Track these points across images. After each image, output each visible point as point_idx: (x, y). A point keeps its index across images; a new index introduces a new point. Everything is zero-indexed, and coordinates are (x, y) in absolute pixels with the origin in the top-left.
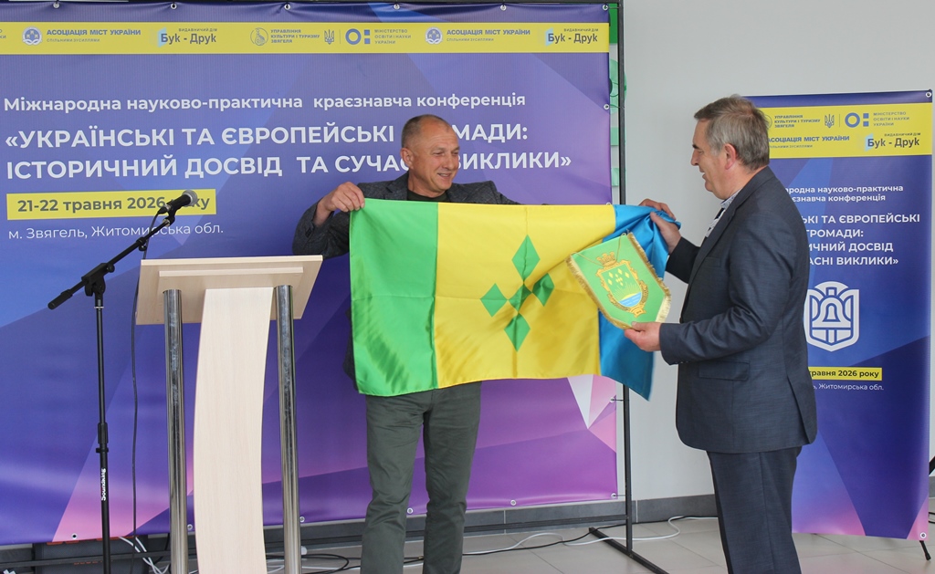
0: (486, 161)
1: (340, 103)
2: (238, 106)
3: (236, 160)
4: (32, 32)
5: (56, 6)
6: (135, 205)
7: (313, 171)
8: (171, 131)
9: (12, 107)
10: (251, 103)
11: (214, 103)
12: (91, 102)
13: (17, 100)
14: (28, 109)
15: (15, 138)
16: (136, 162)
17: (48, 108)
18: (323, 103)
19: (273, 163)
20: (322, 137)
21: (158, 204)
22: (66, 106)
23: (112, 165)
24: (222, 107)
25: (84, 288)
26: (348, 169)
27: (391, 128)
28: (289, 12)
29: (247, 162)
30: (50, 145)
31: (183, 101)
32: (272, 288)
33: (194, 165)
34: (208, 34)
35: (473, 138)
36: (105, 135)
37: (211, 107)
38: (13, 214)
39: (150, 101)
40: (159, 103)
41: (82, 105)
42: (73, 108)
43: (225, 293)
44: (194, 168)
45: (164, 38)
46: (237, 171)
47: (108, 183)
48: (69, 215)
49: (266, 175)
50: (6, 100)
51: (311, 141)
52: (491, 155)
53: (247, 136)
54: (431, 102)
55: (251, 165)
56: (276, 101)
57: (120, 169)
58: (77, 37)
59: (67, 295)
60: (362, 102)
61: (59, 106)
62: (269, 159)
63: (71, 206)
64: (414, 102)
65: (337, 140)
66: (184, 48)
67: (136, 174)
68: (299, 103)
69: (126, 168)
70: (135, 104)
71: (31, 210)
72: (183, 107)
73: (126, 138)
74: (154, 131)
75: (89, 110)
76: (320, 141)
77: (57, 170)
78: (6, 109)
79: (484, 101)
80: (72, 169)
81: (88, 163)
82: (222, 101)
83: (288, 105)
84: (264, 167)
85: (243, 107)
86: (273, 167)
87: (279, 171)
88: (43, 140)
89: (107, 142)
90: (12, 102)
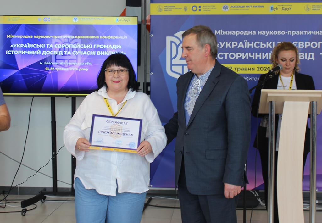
4: (225, 7)
6: (259, 69)
8: (274, 43)
9: (218, 33)
10: (304, 33)
11: (290, 33)
12: (245, 32)
13: (219, 31)
14: (223, 34)
16: (260, 54)
17: (230, 34)
19: (311, 55)
21: (268, 69)
22: (236, 33)
23: (252, 55)
24: (293, 34)
29: (302, 55)
30: (230, 47)
31: (278, 32)
32: (309, 102)
34: (288, 7)
36: (250, 44)
37: (288, 34)
39: (266, 32)
40: (270, 32)
41: (242, 33)
42: (239, 34)
43: (291, 103)
47: (250, 61)
50: (216, 31)
53: (302, 45)
56: (313, 32)
57: (255, 56)
58: (241, 8)
61: (234, 33)
62: (310, 54)
63: (237, 69)
66: (279, 12)
67: (260, 58)
68: (321, 33)
69: (257, 56)
70: (261, 33)
72: (278, 34)
73: (257, 45)
74: (267, 43)
75: (244, 35)
77: (232, 56)
80: (237, 56)
81: (243, 54)
82: (293, 32)
83: (317, 34)
84: (308, 57)
85: (301, 34)
86: (311, 57)
87: (313, 58)
88: (228, 45)
89: (250, 46)
90: (218, 31)
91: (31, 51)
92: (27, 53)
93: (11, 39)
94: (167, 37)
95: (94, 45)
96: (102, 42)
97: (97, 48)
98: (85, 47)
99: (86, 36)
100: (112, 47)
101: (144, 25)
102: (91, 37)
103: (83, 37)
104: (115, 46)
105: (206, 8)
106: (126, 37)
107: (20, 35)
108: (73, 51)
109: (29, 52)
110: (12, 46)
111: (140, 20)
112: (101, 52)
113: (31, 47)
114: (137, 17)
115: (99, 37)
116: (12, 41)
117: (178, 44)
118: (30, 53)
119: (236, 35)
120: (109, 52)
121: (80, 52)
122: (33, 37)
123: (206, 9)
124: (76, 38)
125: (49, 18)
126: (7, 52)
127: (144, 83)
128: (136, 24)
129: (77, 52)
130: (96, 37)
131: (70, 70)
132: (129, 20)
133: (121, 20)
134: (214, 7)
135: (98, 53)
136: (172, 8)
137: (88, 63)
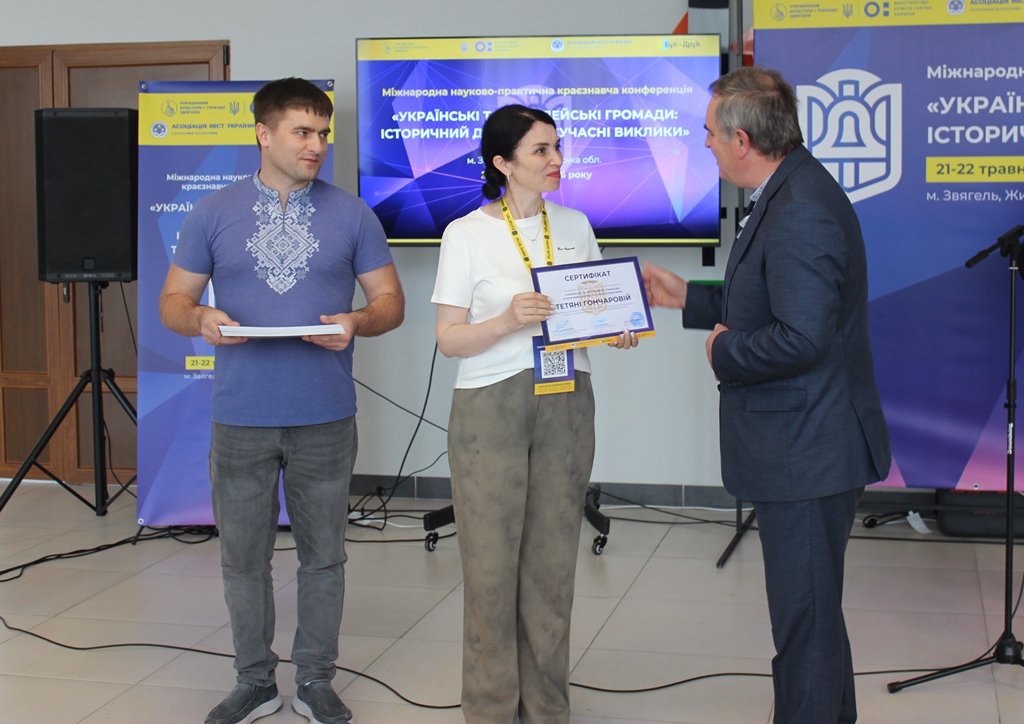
4: (956, 2)
9: (934, 75)
12: (1010, 69)
13: (939, 69)
14: (950, 76)
15: (936, 104)
17: (968, 76)
22: (985, 73)
25: (999, 250)
30: (969, 111)
38: (932, 176)
41: (1001, 72)
42: (992, 75)
48: (984, 178)
50: (930, 69)
58: (998, 6)
59: (983, 255)
61: (979, 73)
63: (986, 170)
71: (948, 172)
75: (1007, 77)
77: (974, 135)
78: (929, 76)
80: (989, 134)
81: (1004, 128)
88: (962, 105)
90: (934, 70)
91: (444, 131)
92: (433, 134)
93: (392, 98)
94: (799, 88)
95: (607, 112)
96: (625, 102)
97: (614, 118)
98: (583, 116)
99: (585, 89)
100: (654, 115)
101: (738, 55)
102: (598, 91)
103: (578, 91)
104: (662, 114)
105: (903, 9)
106: (690, 90)
107: (415, 89)
109: (439, 133)
110: (395, 118)
111: (726, 45)
112: (626, 129)
113: (444, 119)
114: (719, 35)
115: (620, 91)
116: (394, 104)
117: (827, 106)
118: (442, 133)
119: (986, 79)
120: (646, 129)
121: (570, 129)
122: (449, 92)
123: (903, 11)
124: (559, 94)
125: (490, 44)
126: (385, 134)
127: (737, 210)
128: (716, 53)
129: (561, 130)
130: (611, 91)
132: (698, 44)
133: (675, 45)
134: (925, 5)
135: (616, 132)
136: (810, 8)
137: (591, 158)
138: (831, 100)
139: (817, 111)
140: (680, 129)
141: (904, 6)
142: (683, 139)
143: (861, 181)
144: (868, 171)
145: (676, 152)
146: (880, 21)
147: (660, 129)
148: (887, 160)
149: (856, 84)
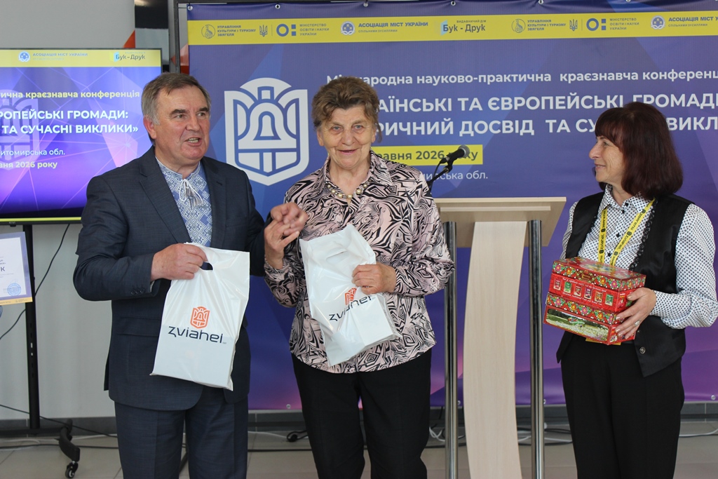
0: (698, 124)
1: (581, 77)
2: (501, 81)
3: (499, 123)
4: (348, 25)
5: (366, 5)
6: (422, 156)
7: (559, 131)
8: (450, 100)
10: (511, 78)
11: (482, 78)
12: (390, 78)
16: (423, 124)
18: (567, 77)
19: (527, 125)
20: (566, 105)
21: (439, 155)
22: (371, 81)
23: (405, 126)
24: (489, 81)
26: (586, 130)
27: (621, 97)
28: (542, 6)
29: (507, 124)
31: (459, 77)
32: (526, 223)
33: (467, 126)
34: (479, 25)
35: (688, 105)
36: (400, 103)
37: (480, 81)
39: (434, 77)
40: (441, 78)
41: (383, 81)
42: (377, 83)
43: (490, 224)
44: (467, 129)
45: (445, 28)
46: (499, 131)
47: (401, 139)
49: (521, 134)
51: (558, 107)
52: (702, 119)
53: (507, 104)
54: (654, 76)
55: (510, 126)
56: (531, 76)
57: (411, 129)
58: (381, 29)
60: (599, 76)
62: (524, 122)
64: (641, 76)
65: (577, 107)
66: (461, 35)
67: (423, 133)
68: (548, 78)
69: (415, 128)
70: (423, 80)
72: (459, 81)
73: (416, 105)
74: (437, 100)
75: (388, 84)
76: (564, 108)
79: (698, 75)
81: (387, 124)
82: (489, 76)
83: (539, 80)
84: (520, 128)
85: (505, 81)
86: (527, 128)
87: (532, 131)
89: (402, 109)
94: (226, 92)
95: (69, 112)
96: (85, 105)
97: (75, 118)
98: (48, 116)
99: (50, 94)
100: (108, 115)
101: (177, 66)
102: (60, 95)
103: (44, 95)
104: (115, 114)
105: (306, 30)
106: (138, 94)
108: (21, 125)
111: (167, 58)
112: (85, 126)
114: (161, 49)
115: (79, 95)
117: (249, 107)
120: (102, 126)
121: (37, 127)
123: (308, 32)
124: (28, 98)
128: (159, 65)
129: (30, 127)
130: (71, 95)
131: (17, 166)
132: (143, 57)
133: (124, 57)
134: (324, 27)
135: (77, 129)
136: (234, 29)
137: (56, 150)
138: (252, 102)
139: (241, 112)
140: (130, 126)
141: (308, 28)
142: (134, 135)
143: (277, 168)
144: (283, 159)
145: (128, 145)
146: (289, 39)
147: (114, 126)
148: (297, 150)
149: (271, 89)
